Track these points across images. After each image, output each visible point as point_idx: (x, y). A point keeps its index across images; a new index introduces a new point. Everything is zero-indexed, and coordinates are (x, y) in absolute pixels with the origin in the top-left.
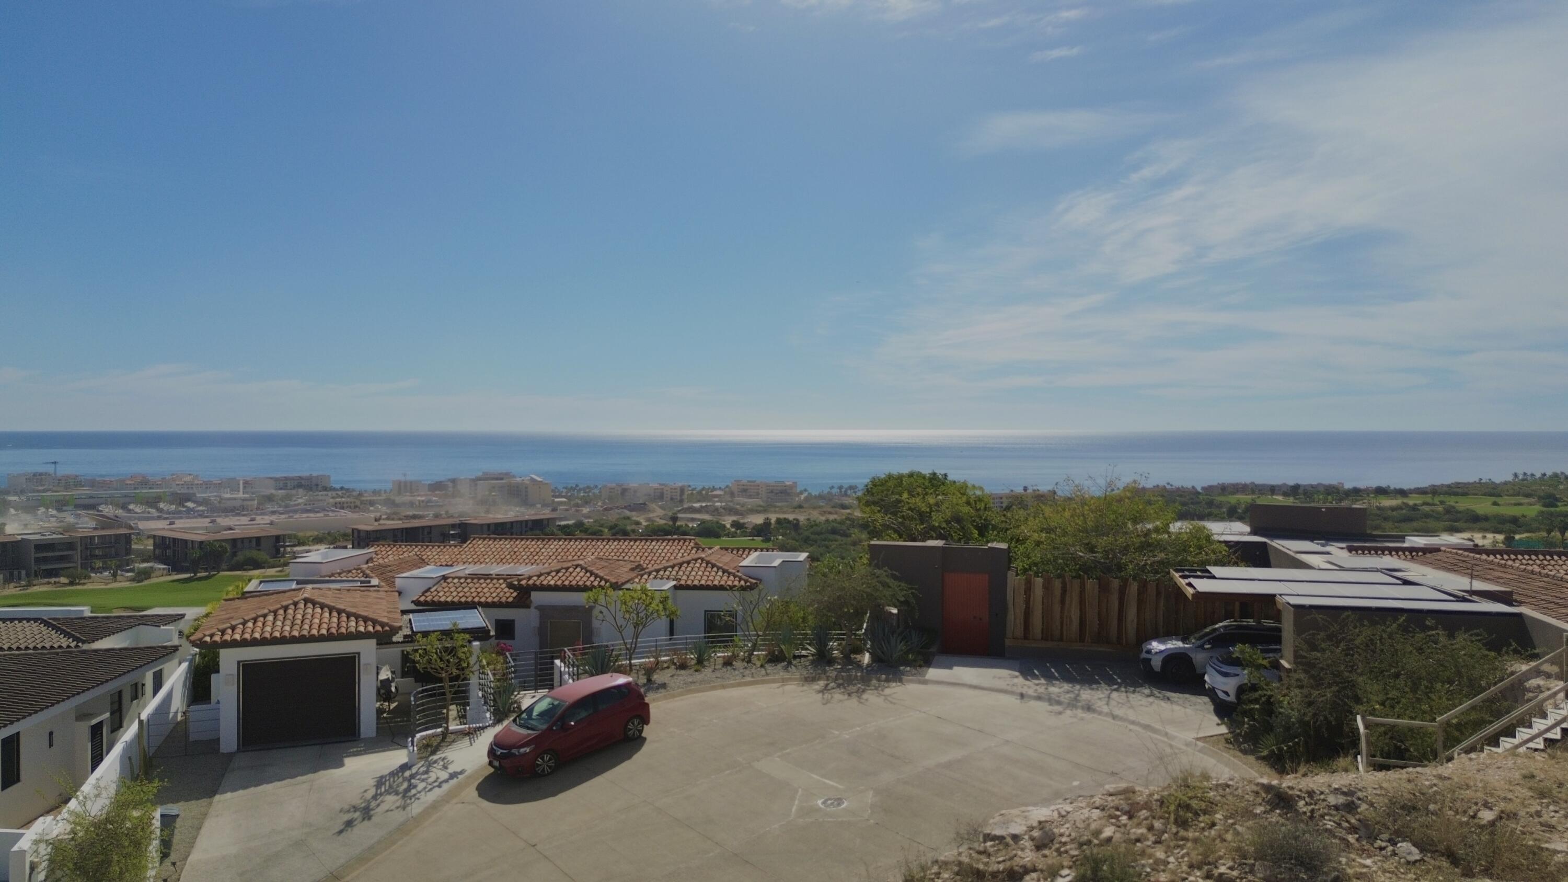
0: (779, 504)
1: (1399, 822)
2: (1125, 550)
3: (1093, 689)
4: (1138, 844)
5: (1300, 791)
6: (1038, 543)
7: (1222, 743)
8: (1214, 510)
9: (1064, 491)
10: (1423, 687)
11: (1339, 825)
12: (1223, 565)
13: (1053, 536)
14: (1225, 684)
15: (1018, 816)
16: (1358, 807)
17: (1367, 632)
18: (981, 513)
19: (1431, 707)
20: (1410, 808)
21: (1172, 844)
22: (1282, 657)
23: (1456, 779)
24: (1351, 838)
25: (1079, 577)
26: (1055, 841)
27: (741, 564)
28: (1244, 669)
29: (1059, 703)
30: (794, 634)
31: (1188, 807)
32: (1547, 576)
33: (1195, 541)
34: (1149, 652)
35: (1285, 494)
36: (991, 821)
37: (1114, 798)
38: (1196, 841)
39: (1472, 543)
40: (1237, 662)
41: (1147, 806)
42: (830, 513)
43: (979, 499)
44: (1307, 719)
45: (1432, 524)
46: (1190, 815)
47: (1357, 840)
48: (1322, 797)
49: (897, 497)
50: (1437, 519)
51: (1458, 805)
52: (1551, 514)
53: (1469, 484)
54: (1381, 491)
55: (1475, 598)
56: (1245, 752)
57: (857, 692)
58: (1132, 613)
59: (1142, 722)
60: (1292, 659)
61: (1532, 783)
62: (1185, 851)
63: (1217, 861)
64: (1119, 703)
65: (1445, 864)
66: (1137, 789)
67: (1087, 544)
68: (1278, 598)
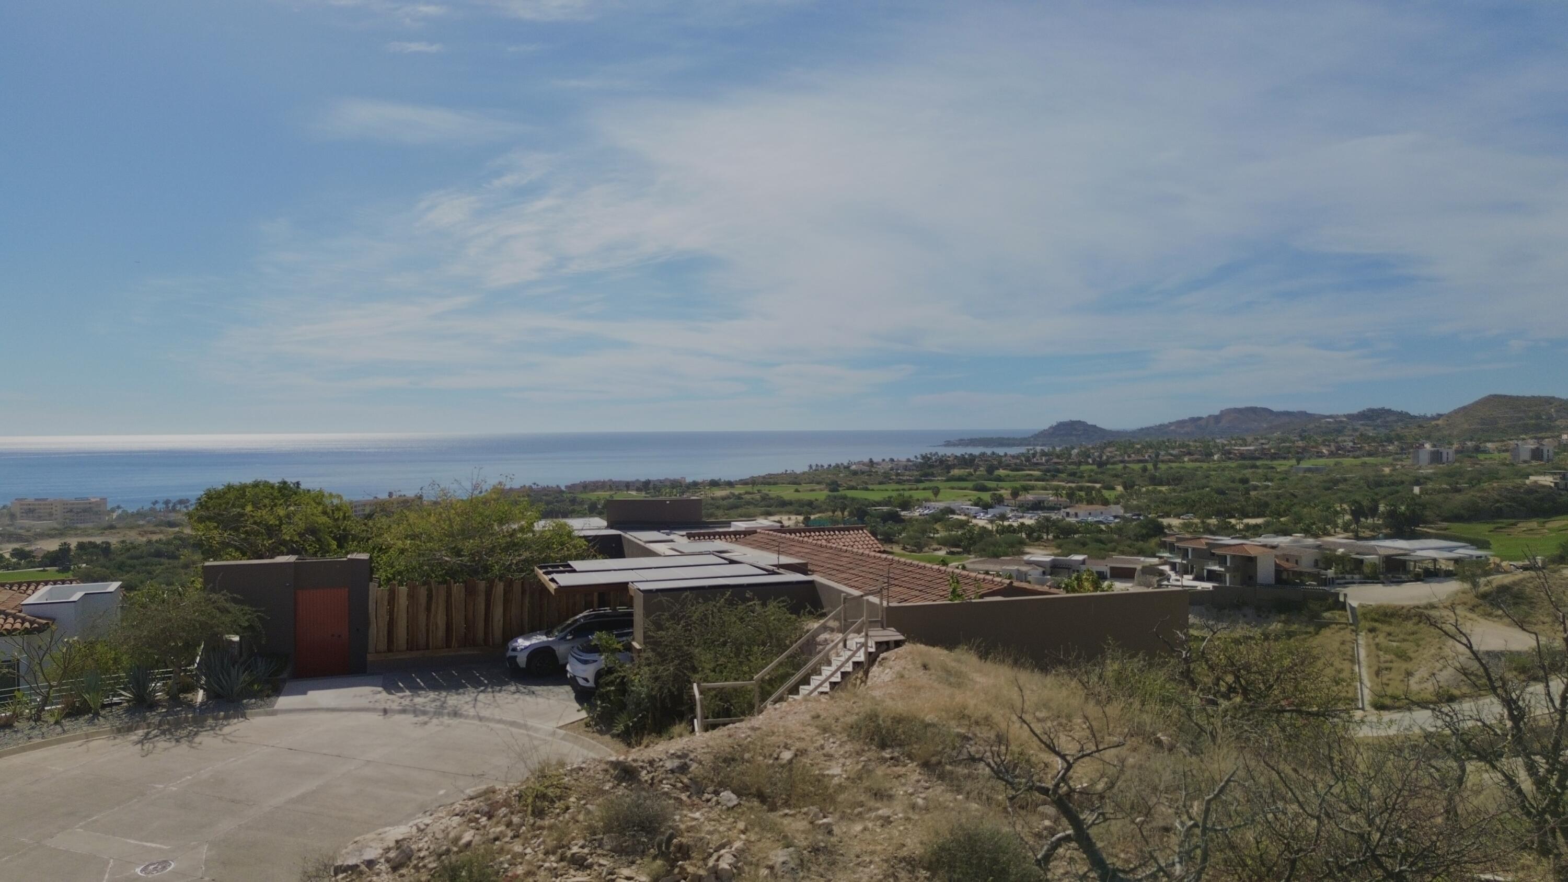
0: (82, 526)
1: (722, 774)
2: (491, 551)
3: (459, 694)
4: (497, 843)
5: (643, 761)
6: (402, 551)
7: (583, 728)
8: (577, 508)
9: (430, 495)
10: (744, 652)
11: (674, 786)
12: (583, 558)
13: (418, 542)
14: (584, 671)
15: (373, 840)
16: (689, 767)
17: (702, 608)
18: (340, 523)
19: (750, 668)
20: (729, 760)
21: (529, 835)
22: (633, 640)
23: (764, 728)
24: (684, 797)
25: (445, 582)
26: (413, 858)
27: (23, 603)
28: (601, 655)
29: (424, 713)
30: (102, 680)
31: (544, 797)
32: (831, 548)
33: (558, 537)
34: (514, 649)
35: (638, 490)
36: (344, 851)
37: (474, 801)
38: (551, 828)
39: (779, 525)
40: (595, 649)
41: (506, 803)
42: (154, 533)
43: (338, 509)
44: (654, 693)
45: (752, 509)
46: (547, 803)
47: (689, 797)
48: (661, 763)
49: (239, 510)
50: (756, 505)
51: (766, 751)
52: (835, 497)
53: (778, 475)
54: (714, 484)
55: (781, 571)
56: (601, 732)
57: (187, 736)
58: (498, 612)
59: (509, 719)
60: (642, 640)
61: (818, 722)
62: (541, 839)
63: (570, 843)
64: (485, 704)
65: (756, 803)
66: (497, 787)
67: (454, 548)
68: (630, 585)
